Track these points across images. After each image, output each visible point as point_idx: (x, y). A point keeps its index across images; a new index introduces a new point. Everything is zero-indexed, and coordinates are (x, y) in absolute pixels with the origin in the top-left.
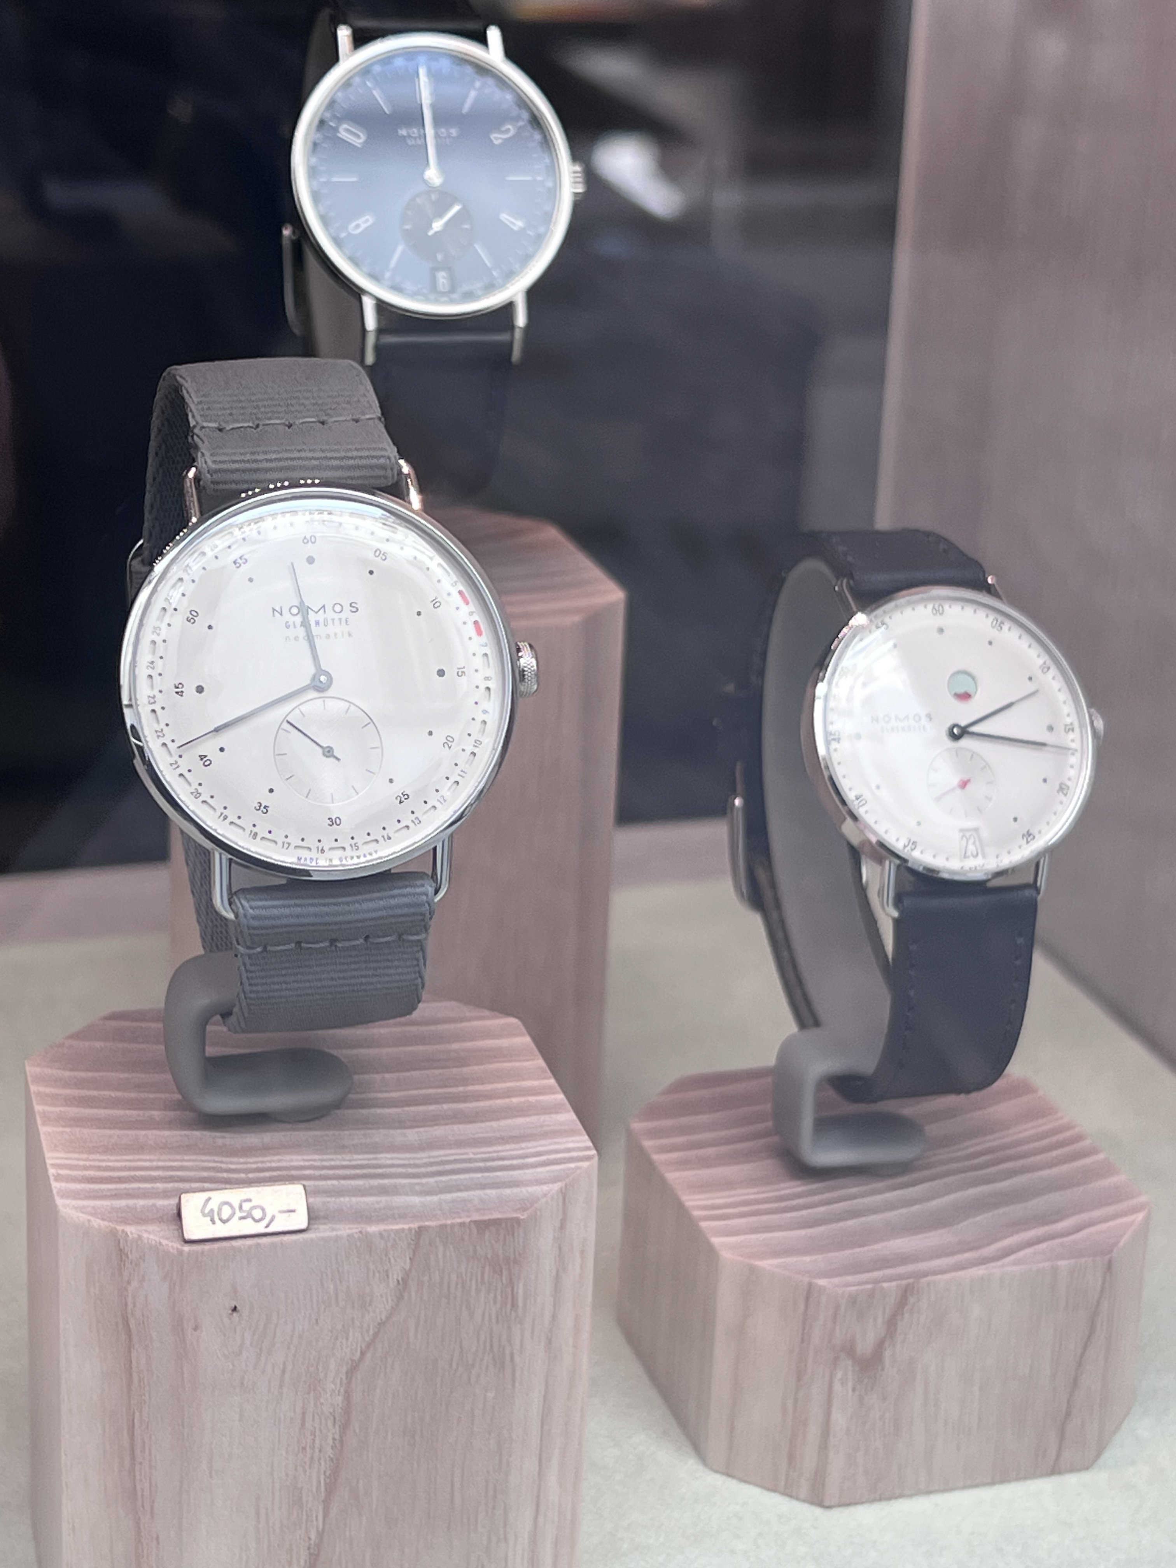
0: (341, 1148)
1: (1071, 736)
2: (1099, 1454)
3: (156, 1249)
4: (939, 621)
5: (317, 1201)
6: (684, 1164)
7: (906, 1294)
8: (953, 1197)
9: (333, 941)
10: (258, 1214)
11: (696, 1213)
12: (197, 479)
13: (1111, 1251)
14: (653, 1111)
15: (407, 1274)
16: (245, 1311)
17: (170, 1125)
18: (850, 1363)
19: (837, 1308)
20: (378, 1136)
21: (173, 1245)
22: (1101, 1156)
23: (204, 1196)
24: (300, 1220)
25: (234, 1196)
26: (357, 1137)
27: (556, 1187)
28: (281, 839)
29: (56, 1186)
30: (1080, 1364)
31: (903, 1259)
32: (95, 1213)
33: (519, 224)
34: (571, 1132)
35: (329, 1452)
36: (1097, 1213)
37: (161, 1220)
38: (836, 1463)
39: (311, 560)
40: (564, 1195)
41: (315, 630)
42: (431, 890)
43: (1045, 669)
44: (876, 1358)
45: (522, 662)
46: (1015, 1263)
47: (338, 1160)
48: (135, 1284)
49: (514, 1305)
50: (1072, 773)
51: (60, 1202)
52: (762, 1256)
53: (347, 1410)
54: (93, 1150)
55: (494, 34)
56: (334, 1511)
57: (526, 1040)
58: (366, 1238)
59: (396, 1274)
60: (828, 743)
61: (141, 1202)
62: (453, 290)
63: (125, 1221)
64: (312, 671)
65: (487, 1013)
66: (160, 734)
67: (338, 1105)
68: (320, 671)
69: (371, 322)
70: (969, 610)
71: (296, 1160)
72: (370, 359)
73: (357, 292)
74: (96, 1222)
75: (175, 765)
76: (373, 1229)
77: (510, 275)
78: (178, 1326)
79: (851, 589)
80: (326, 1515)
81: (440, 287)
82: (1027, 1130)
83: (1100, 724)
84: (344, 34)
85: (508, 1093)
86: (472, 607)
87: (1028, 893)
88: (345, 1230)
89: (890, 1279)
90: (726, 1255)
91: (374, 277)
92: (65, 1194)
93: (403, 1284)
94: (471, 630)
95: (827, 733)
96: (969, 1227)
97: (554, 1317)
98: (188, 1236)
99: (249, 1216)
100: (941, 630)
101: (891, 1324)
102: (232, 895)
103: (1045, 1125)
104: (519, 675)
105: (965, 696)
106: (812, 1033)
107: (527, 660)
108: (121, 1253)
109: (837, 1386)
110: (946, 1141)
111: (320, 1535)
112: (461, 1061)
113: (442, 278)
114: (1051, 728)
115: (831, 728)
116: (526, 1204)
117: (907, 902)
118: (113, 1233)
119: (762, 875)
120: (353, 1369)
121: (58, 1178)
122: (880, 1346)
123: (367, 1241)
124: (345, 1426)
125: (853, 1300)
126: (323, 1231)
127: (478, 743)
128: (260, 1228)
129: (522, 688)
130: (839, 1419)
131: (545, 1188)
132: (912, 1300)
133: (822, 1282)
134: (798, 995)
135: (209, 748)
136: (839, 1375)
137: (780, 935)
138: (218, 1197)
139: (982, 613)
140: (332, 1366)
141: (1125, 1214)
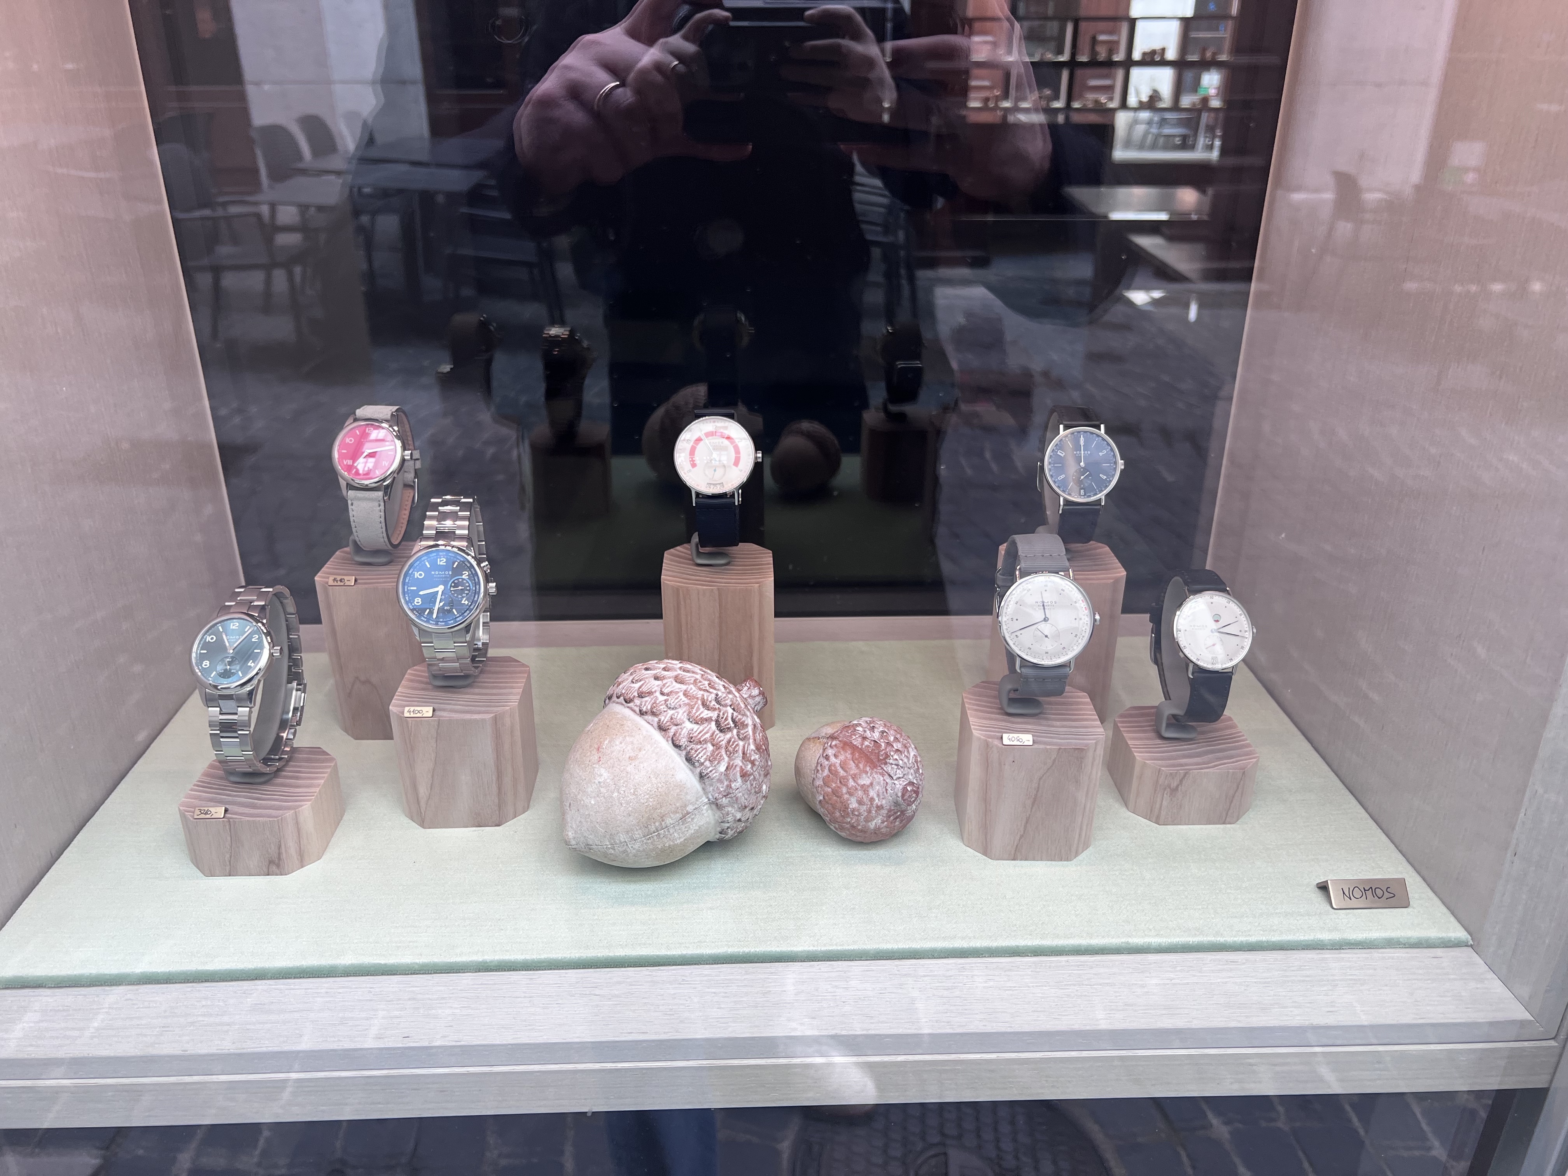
0: (1041, 725)
1: (1247, 633)
2: (1237, 820)
3: (996, 745)
4: (1212, 600)
5: (1035, 738)
6: (1128, 732)
7: (1185, 774)
8: (1203, 749)
9: (1044, 679)
10: (1021, 740)
11: (1131, 746)
12: (1020, 569)
13: (1244, 769)
14: (1122, 716)
15: (1055, 758)
16: (1016, 762)
17: (999, 714)
18: (1169, 790)
19: (1167, 776)
20: (1050, 722)
21: (1000, 745)
22: (1248, 742)
23: (1008, 735)
24: (1031, 743)
25: (1016, 735)
26: (1044, 722)
27: (1094, 741)
28: (1033, 656)
29: (972, 727)
30: (1233, 797)
31: (1186, 765)
32: (981, 735)
33: (1105, 477)
34: (1099, 727)
35: (1033, 797)
36: (1243, 758)
37: (997, 738)
38: (1163, 813)
39: (1046, 591)
40: (1096, 743)
41: (1045, 607)
42: (1068, 670)
43: (1241, 615)
44: (1176, 789)
45: (1096, 617)
46: (1217, 769)
47: (1040, 728)
48: (990, 752)
49: (1082, 768)
50: (1246, 644)
51: (973, 731)
52: (1148, 760)
53: (1038, 788)
54: (980, 718)
55: (1102, 426)
56: (1033, 810)
57: (1089, 700)
58: (1046, 748)
59: (1053, 758)
60: (1177, 631)
61: (993, 733)
62: (1085, 495)
63: (989, 738)
64: (1044, 617)
65: (1079, 691)
66: (1007, 629)
67: (1040, 713)
68: (1046, 617)
69: (1062, 503)
70: (1221, 598)
71: (1029, 727)
72: (1060, 512)
73: (1059, 496)
74: (982, 737)
75: (1010, 637)
76: (1048, 747)
77: (1101, 491)
78: (1000, 764)
79: (1188, 589)
80: (1031, 811)
81: (1082, 494)
82: (1228, 732)
83: (1255, 630)
84: (1061, 427)
85: (1083, 715)
86: (1085, 603)
87: (1230, 674)
88: (1042, 746)
89: (1181, 770)
90: (1137, 758)
91: (1064, 491)
92: (975, 729)
93: (1054, 760)
94: (1084, 609)
95: (1177, 629)
96: (1206, 758)
97: (1091, 772)
98: (1004, 743)
99: (1018, 740)
100: (1212, 603)
101: (1181, 781)
102: (1020, 667)
103: (1233, 731)
104: (1095, 620)
105: (1217, 621)
106: (1168, 701)
107: (1097, 617)
108: (988, 745)
109: (1165, 795)
110: (1203, 733)
111: (1030, 815)
112: (1071, 704)
113: (1082, 491)
114: (1241, 631)
115: (1179, 628)
116: (1087, 745)
117: (1195, 674)
118: (986, 740)
119: (1158, 655)
120: (1040, 779)
121: (973, 725)
122: (1178, 786)
123: (1047, 750)
124: (1038, 791)
125: (1171, 774)
126: (1036, 746)
127: (1083, 637)
128: (1021, 744)
129: (1096, 623)
130: (1165, 803)
131: (1092, 741)
132: (1187, 775)
133: (1163, 769)
134: (1165, 690)
135: (1018, 633)
136: (1166, 792)
137: (1162, 673)
138: (1011, 735)
139: (1224, 599)
140: (1036, 777)
141: (1250, 759)
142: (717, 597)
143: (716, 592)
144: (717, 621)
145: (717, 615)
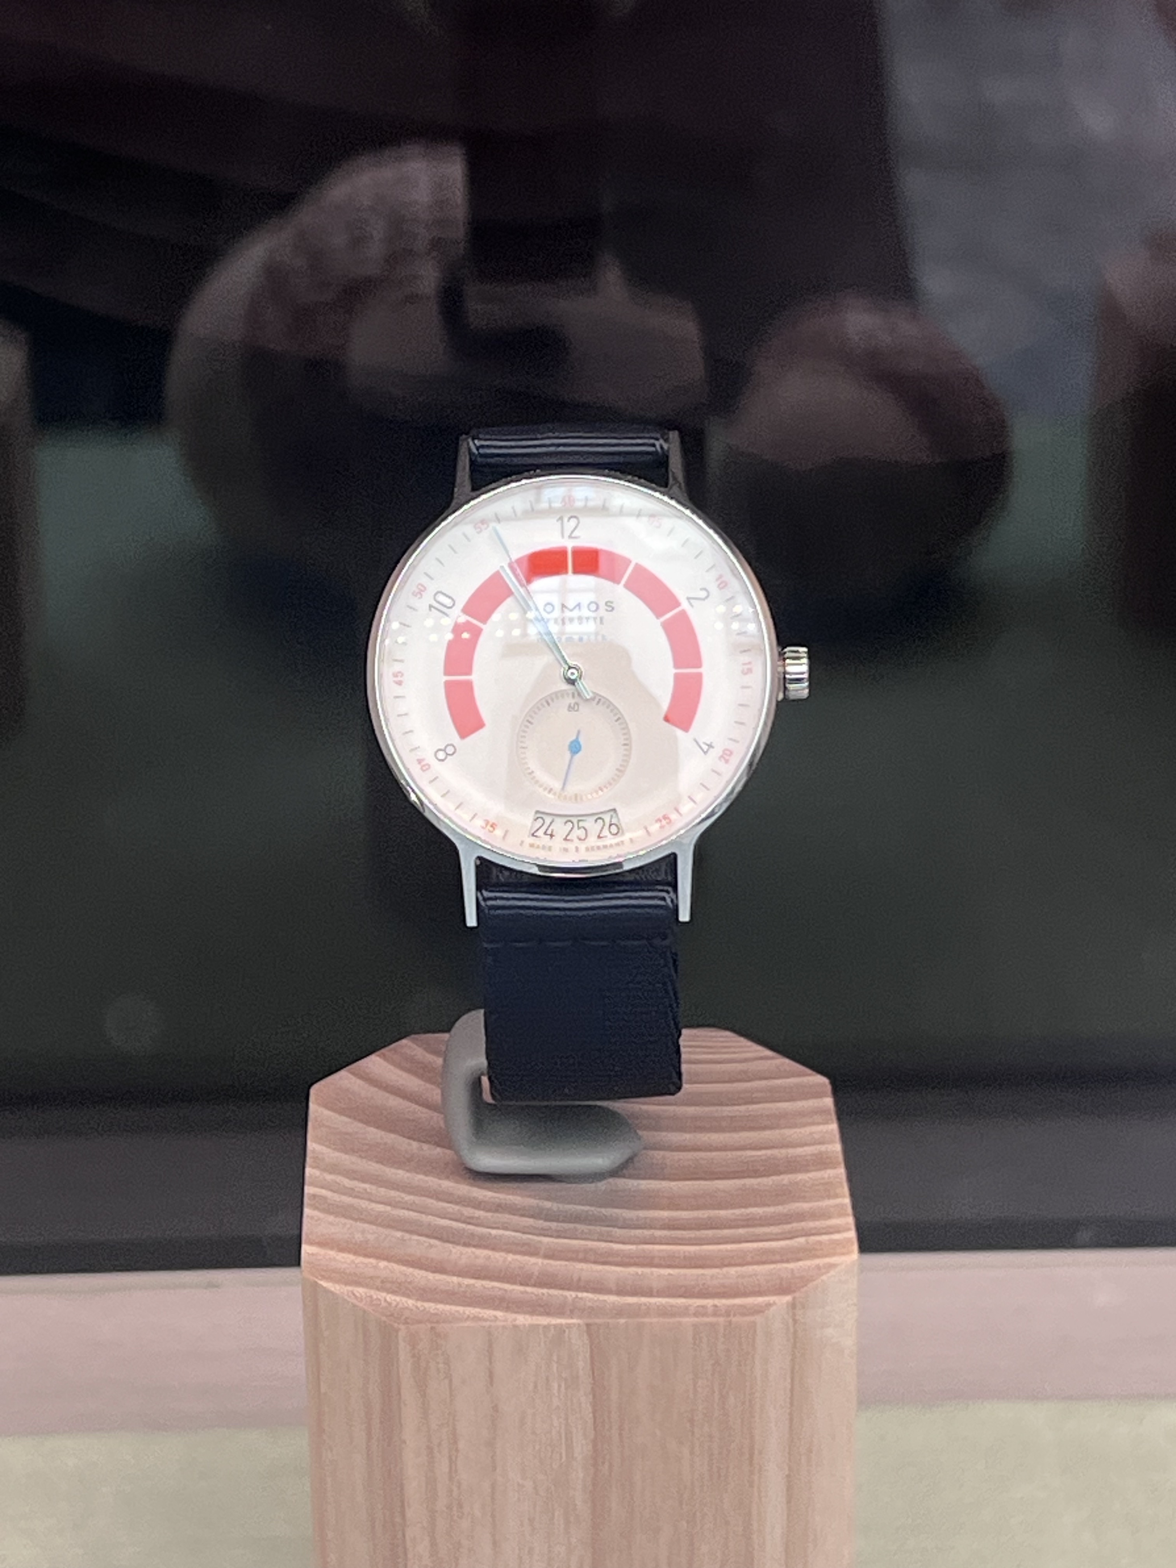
142: (582, 1364)
143: (579, 1343)
144: (579, 1475)
145: (581, 1447)
